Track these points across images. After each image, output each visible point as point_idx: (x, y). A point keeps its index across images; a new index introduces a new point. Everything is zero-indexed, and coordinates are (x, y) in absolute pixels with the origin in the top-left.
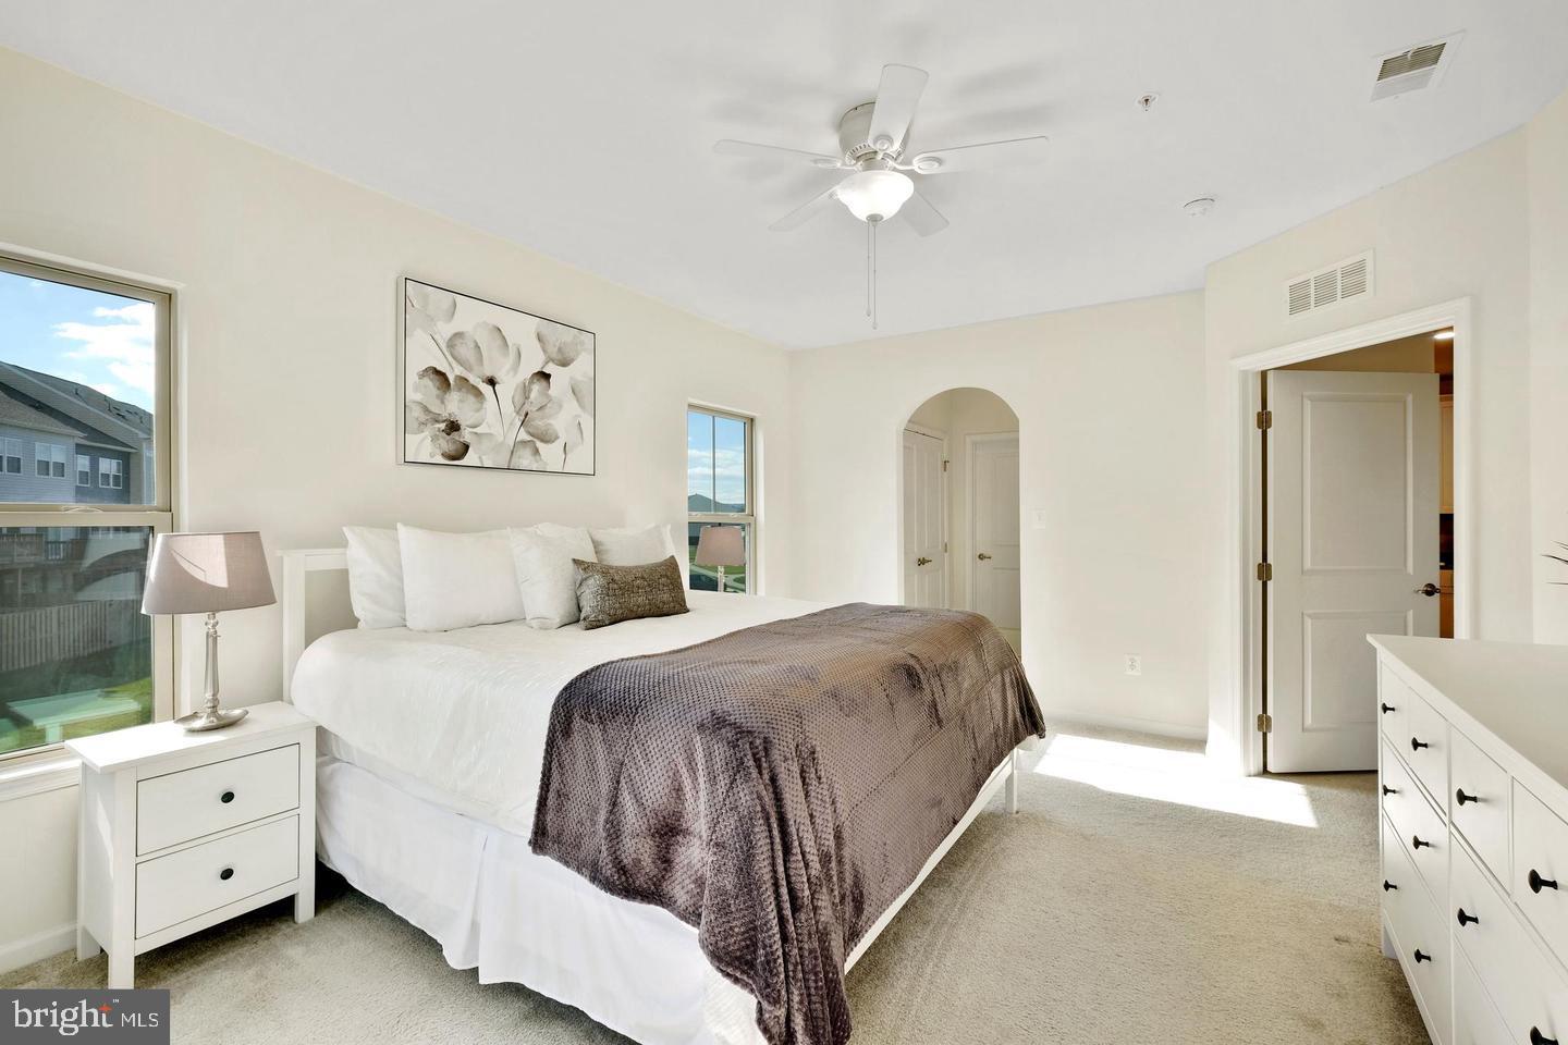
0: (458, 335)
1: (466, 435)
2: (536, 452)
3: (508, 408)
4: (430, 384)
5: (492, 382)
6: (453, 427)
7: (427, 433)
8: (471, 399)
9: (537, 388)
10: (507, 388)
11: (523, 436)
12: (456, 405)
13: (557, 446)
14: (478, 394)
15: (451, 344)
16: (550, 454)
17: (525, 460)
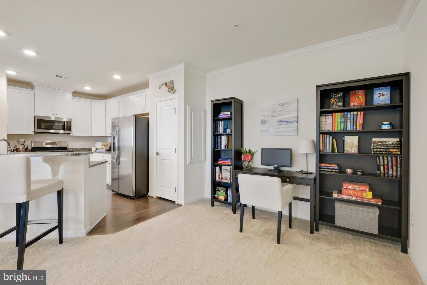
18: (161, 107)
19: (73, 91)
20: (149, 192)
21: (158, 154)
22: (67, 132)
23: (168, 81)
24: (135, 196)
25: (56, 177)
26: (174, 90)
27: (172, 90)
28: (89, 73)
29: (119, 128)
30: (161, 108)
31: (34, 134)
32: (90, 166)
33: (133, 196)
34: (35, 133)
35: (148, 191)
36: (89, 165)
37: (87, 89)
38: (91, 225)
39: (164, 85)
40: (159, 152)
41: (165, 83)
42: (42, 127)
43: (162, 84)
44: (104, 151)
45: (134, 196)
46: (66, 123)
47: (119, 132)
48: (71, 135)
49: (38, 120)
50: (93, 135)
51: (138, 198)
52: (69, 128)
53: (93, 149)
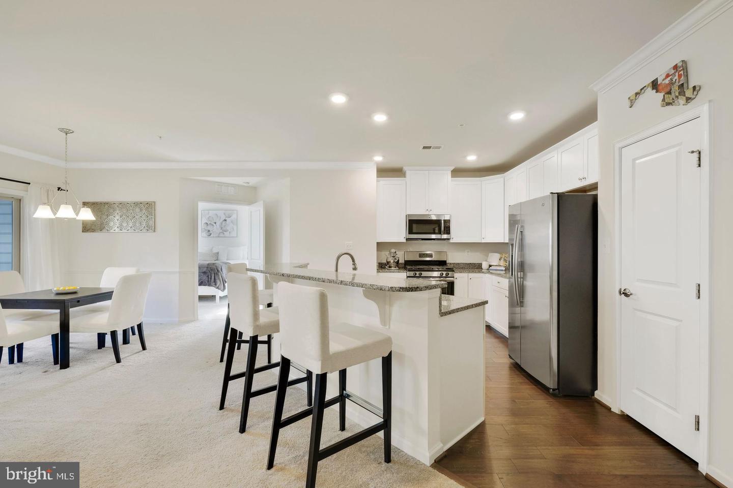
0: (210, 217)
1: (211, 232)
2: (224, 234)
3: (218, 227)
4: (205, 225)
5: (215, 223)
6: (209, 231)
7: (205, 233)
8: (212, 226)
9: (224, 222)
10: (218, 224)
11: (221, 231)
12: (209, 228)
13: (228, 232)
14: (213, 225)
15: (208, 218)
16: (227, 234)
17: (222, 235)
18: (634, 160)
19: (452, 168)
20: (596, 389)
21: (626, 295)
22: (445, 236)
23: (660, 71)
24: (558, 389)
25: (387, 327)
26: (689, 93)
27: (682, 93)
28: (464, 125)
29: (522, 227)
30: (637, 162)
31: (405, 241)
32: (443, 314)
33: (554, 390)
34: (407, 239)
35: (595, 387)
36: (440, 310)
37: (472, 159)
38: (444, 443)
39: (650, 89)
40: (630, 290)
41: (653, 82)
42: (414, 231)
43: (638, 90)
44: (502, 270)
45: (556, 389)
46: (443, 222)
47: (522, 234)
48: (451, 241)
49: (410, 220)
50: (483, 241)
51: (565, 396)
52: (447, 231)
53: (485, 266)
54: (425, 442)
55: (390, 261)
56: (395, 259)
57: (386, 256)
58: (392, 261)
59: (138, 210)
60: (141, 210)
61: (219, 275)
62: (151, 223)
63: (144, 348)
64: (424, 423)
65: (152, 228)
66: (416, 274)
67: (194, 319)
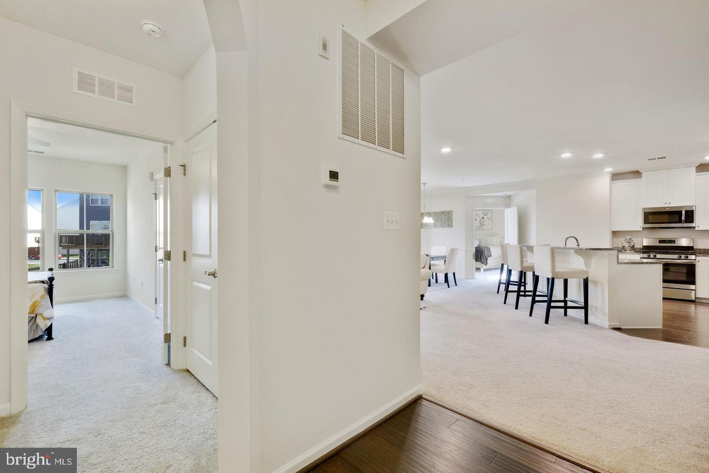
17: (481, 228)
19: (697, 164)
22: (687, 225)
25: (589, 269)
31: (641, 230)
32: (619, 263)
34: (643, 228)
36: (618, 261)
42: (651, 221)
46: (683, 212)
48: (696, 229)
52: (690, 220)
54: (607, 319)
55: (625, 246)
56: (630, 244)
57: (621, 242)
58: (627, 246)
59: (443, 216)
60: (445, 216)
61: (483, 255)
62: (450, 223)
63: (456, 285)
64: (607, 310)
65: (450, 225)
66: (650, 256)
67: (473, 278)
